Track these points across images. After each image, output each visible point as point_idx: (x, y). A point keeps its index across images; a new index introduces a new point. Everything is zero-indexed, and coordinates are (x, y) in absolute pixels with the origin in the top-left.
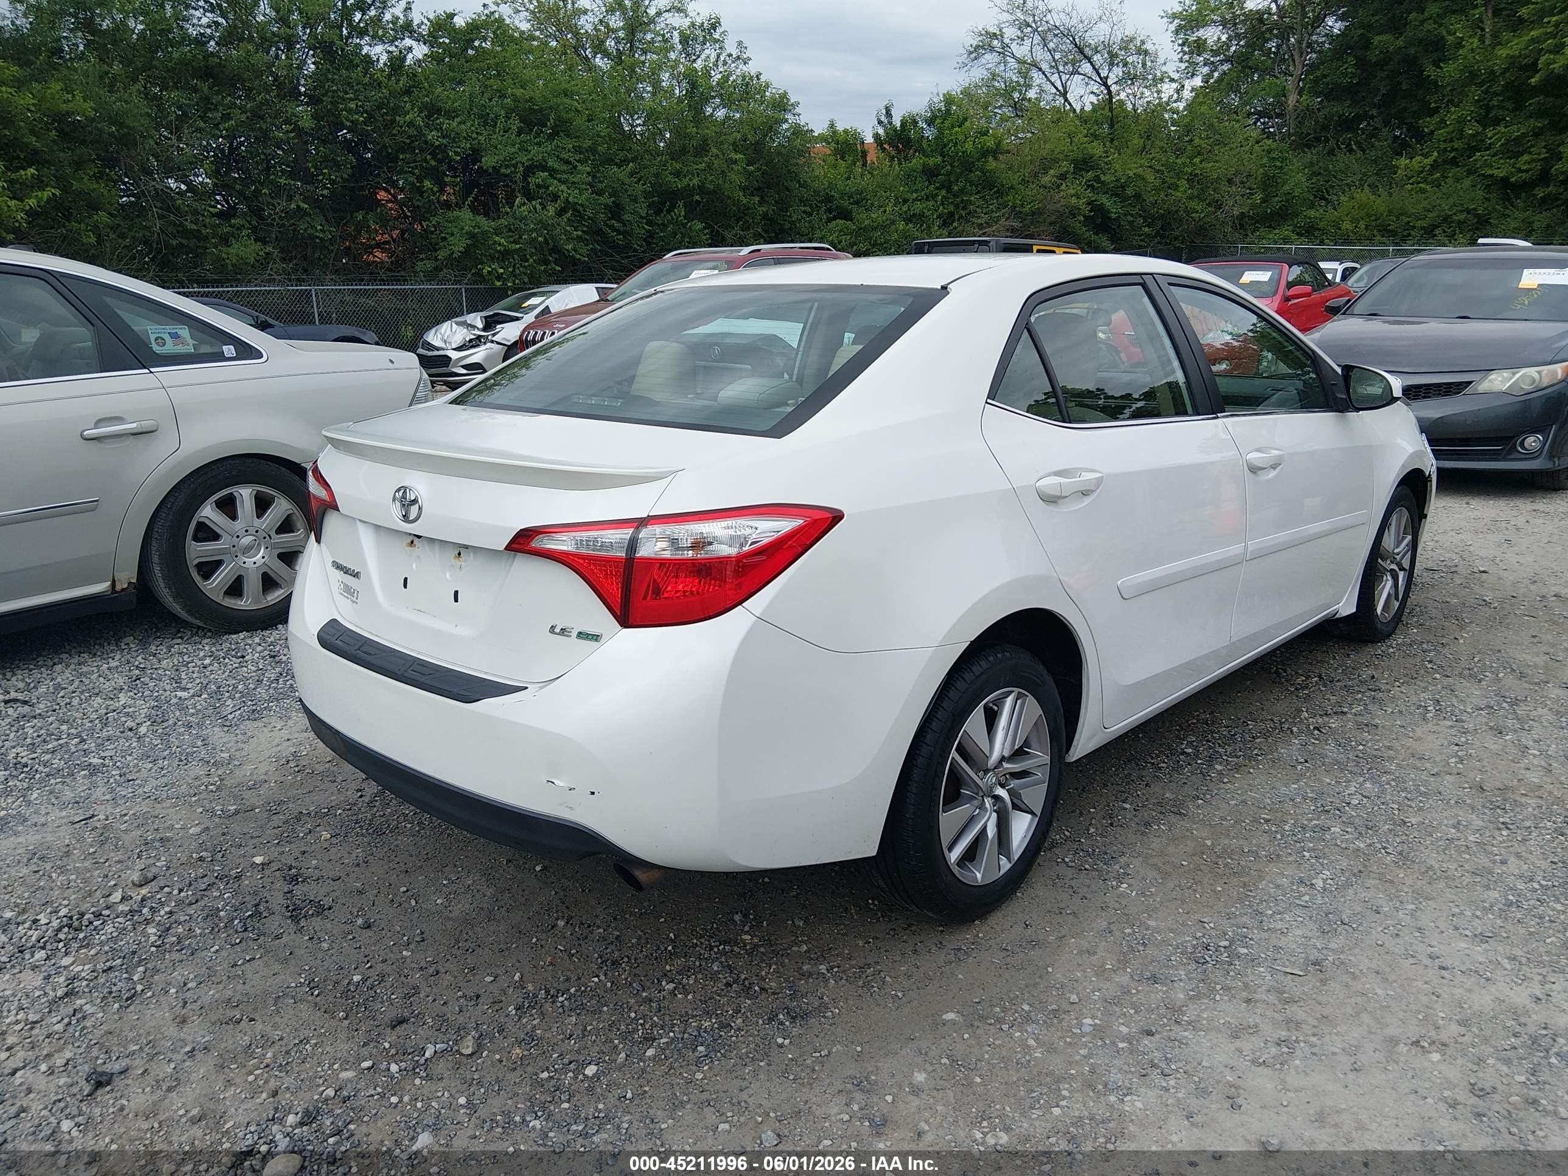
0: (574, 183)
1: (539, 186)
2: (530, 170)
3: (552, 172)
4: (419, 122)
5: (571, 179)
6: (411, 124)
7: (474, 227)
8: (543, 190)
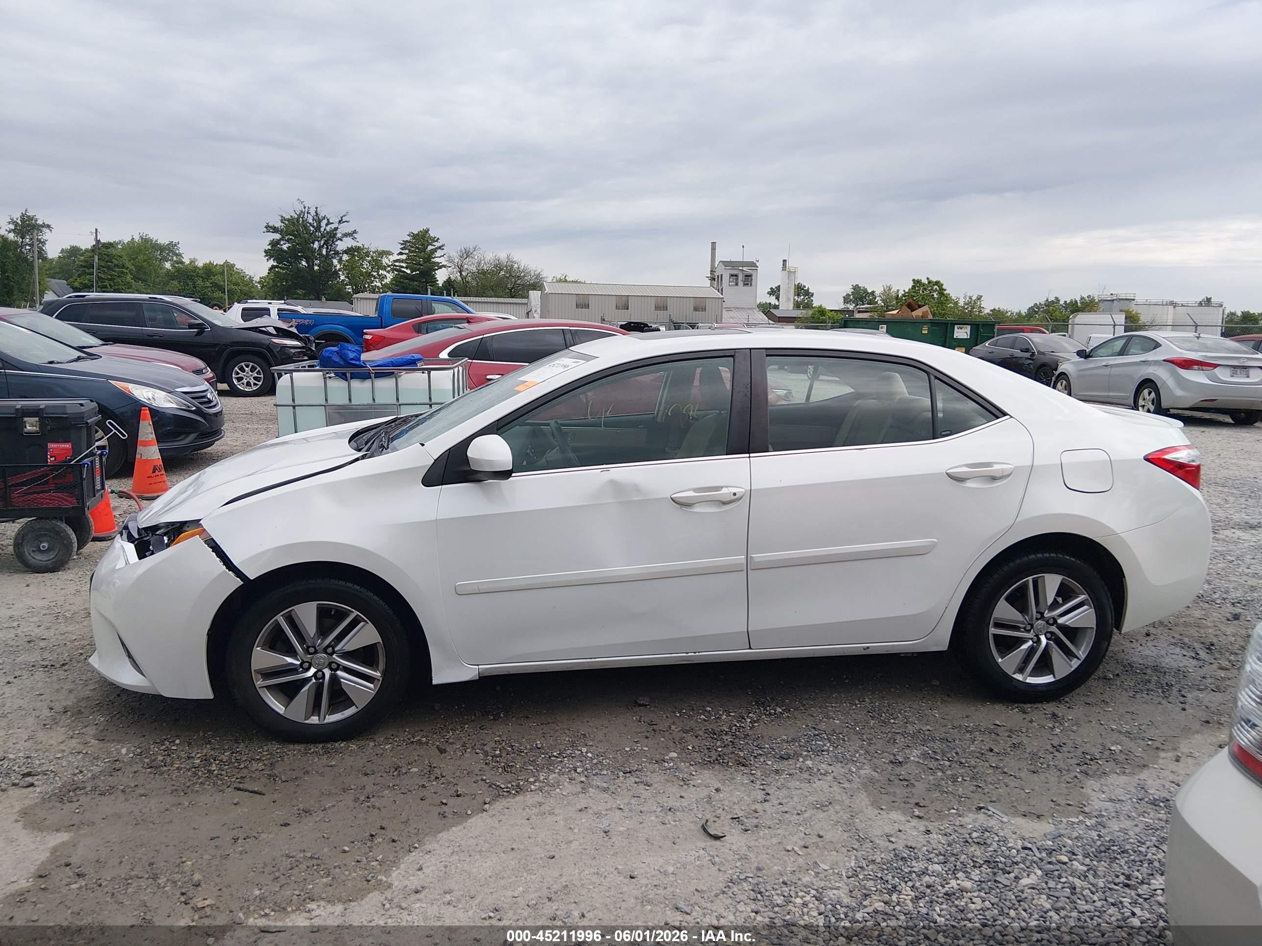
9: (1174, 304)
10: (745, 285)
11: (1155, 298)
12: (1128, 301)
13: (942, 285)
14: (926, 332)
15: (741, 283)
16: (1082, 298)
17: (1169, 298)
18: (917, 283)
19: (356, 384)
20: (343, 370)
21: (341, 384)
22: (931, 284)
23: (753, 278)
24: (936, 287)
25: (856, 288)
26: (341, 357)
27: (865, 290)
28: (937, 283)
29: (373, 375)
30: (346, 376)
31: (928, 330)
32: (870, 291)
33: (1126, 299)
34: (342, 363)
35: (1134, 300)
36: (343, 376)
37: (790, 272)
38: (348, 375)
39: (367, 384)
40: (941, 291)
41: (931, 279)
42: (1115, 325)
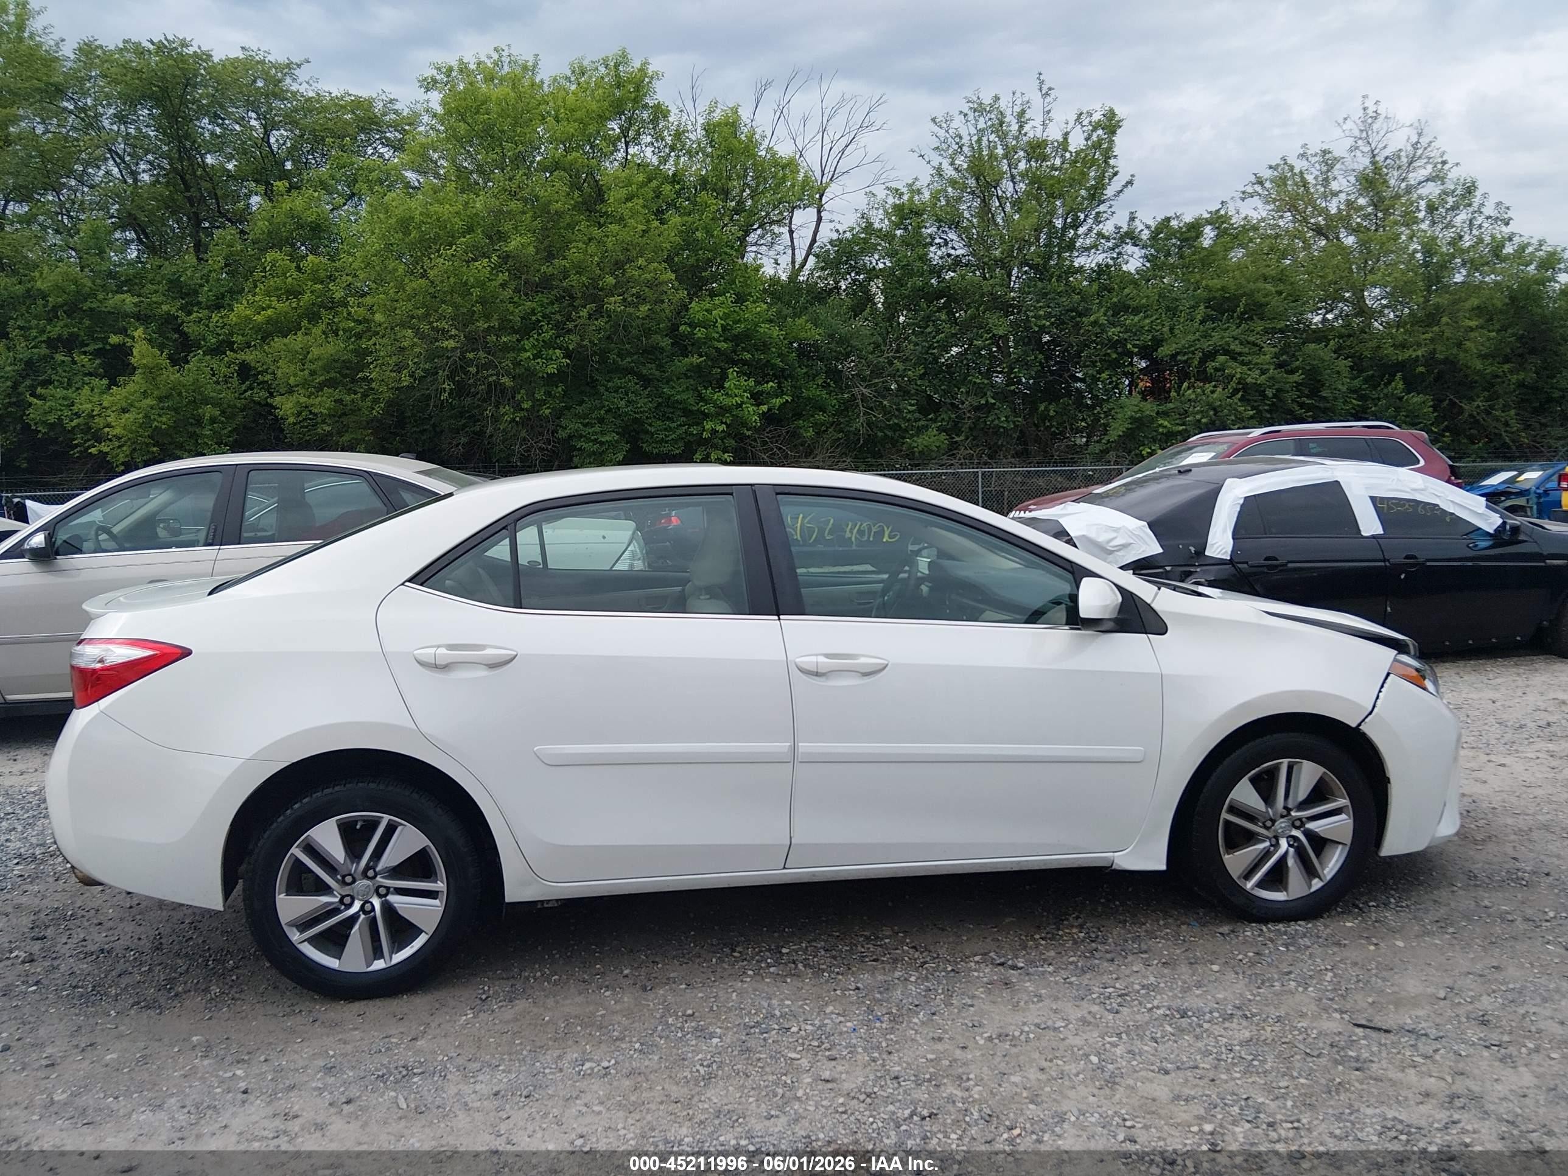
0: (1257, 364)
1: (1216, 369)
2: (1209, 356)
3: (1234, 356)
4: (1103, 320)
5: (1255, 361)
6: (1095, 323)
7: (1136, 412)
8: (1219, 374)
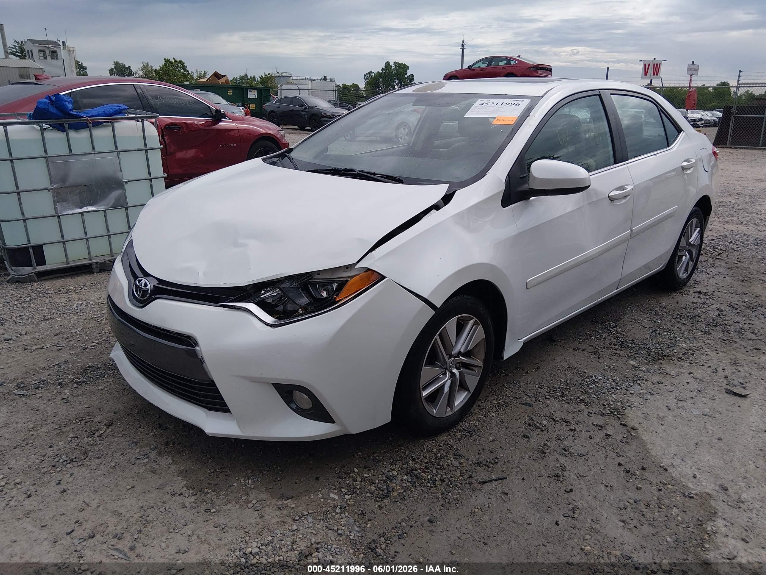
9: (312, 80)
10: (52, 59)
11: (302, 76)
12: (288, 77)
13: (184, 63)
14: (231, 94)
15: (49, 58)
16: (265, 75)
17: (309, 77)
18: (167, 61)
19: (73, 134)
20: (61, 121)
21: (58, 136)
22: (176, 63)
23: (58, 53)
24: (180, 65)
25: (117, 64)
26: (56, 107)
27: (124, 66)
28: (180, 62)
29: (90, 125)
30: (64, 127)
31: (232, 92)
32: (127, 66)
33: (287, 76)
34: (59, 113)
35: (291, 76)
36: (60, 128)
37: (69, 51)
38: (66, 126)
39: (84, 134)
40: (184, 68)
41: (176, 59)
42: (299, 90)
